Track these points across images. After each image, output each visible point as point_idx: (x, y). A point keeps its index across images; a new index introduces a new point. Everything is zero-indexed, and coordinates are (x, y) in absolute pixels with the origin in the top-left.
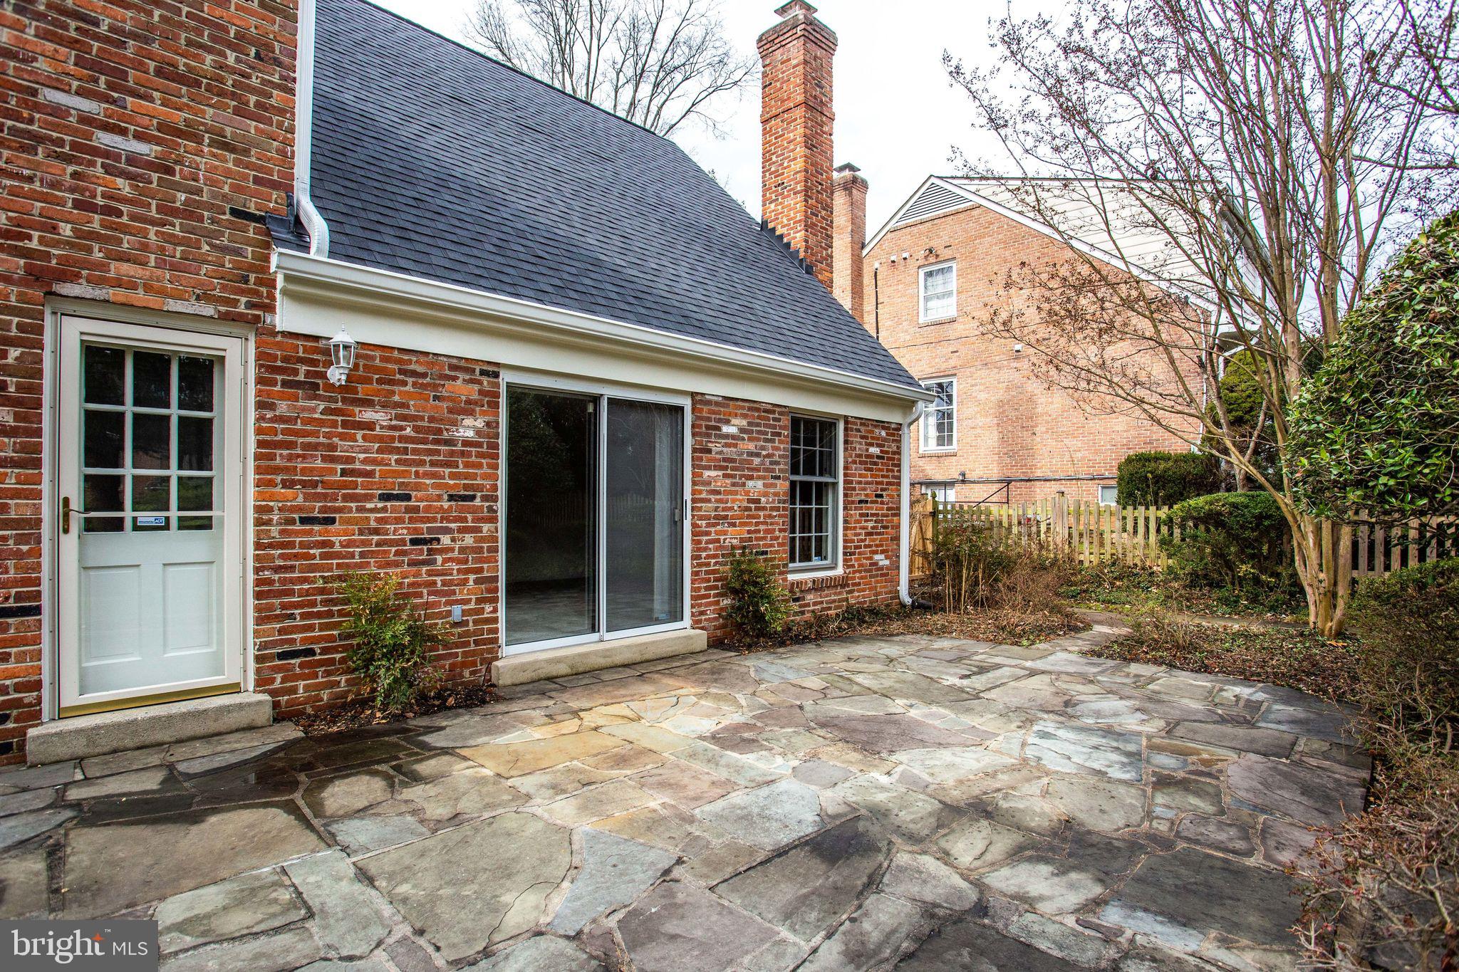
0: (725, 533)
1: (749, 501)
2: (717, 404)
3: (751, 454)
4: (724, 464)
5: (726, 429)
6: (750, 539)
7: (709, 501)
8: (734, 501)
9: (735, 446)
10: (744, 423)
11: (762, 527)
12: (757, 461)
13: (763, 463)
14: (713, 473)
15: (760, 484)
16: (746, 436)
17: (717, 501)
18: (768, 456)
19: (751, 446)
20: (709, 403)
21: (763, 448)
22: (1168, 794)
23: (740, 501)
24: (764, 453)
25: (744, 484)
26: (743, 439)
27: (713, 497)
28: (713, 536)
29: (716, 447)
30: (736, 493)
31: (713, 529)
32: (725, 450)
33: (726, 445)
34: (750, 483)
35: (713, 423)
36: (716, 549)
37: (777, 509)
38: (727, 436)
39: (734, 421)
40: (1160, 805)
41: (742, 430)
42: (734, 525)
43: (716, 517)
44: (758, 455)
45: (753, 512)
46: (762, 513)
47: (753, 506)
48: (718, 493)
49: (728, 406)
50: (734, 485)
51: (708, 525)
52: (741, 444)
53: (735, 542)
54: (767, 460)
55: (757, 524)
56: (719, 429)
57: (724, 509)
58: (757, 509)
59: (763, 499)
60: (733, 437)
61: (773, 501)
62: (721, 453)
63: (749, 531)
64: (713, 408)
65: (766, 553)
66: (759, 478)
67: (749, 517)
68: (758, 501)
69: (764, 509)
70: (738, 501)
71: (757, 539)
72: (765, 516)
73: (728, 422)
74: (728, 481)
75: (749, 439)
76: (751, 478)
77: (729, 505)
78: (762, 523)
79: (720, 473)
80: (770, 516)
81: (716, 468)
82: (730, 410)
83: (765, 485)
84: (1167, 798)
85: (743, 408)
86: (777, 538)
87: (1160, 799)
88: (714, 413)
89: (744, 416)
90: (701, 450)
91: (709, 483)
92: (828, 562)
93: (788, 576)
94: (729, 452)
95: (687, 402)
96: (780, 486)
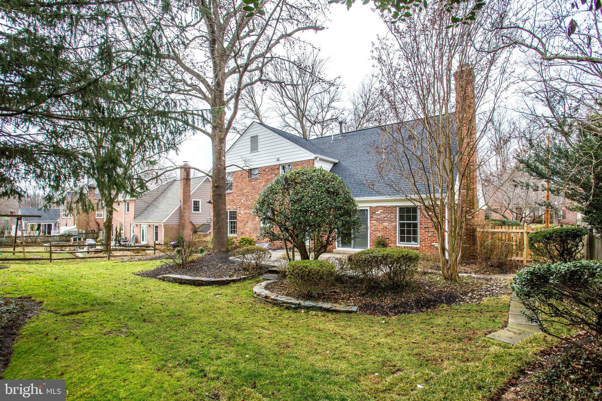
0: (377, 233)
1: (384, 227)
2: (375, 208)
4: (377, 220)
5: (377, 213)
6: (384, 235)
7: (373, 227)
10: (382, 211)
11: (388, 233)
12: (386, 219)
14: (374, 222)
15: (387, 224)
16: (382, 213)
18: (389, 217)
19: (384, 216)
20: (373, 208)
25: (382, 224)
28: (374, 234)
29: (375, 216)
30: (380, 225)
31: (374, 232)
34: (384, 223)
35: (373, 212)
36: (375, 236)
37: (393, 229)
39: (379, 211)
42: (380, 232)
43: (375, 230)
44: (386, 217)
45: (385, 229)
48: (376, 226)
52: (381, 215)
53: (380, 235)
54: (389, 219)
55: (386, 232)
56: (375, 212)
57: (377, 229)
60: (379, 214)
61: (391, 227)
63: (384, 233)
65: (389, 238)
66: (386, 222)
68: (387, 227)
69: (388, 229)
70: (381, 227)
71: (386, 235)
73: (377, 211)
74: (378, 223)
75: (384, 214)
80: (390, 230)
81: (375, 220)
82: (378, 208)
85: (381, 208)
86: (392, 236)
90: (371, 217)
92: (416, 243)
93: (398, 245)
94: (378, 217)
95: (368, 209)
96: (393, 224)
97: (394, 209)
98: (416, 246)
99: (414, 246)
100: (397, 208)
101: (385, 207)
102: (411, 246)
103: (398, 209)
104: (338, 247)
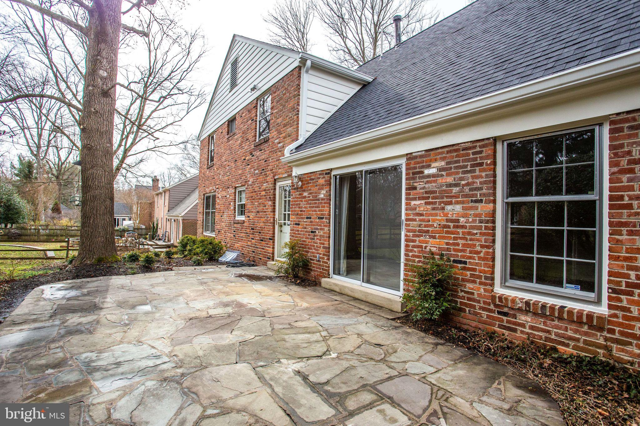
0: (427, 242)
1: (447, 220)
2: (421, 156)
3: (450, 185)
4: (427, 196)
5: (427, 172)
6: (448, 250)
7: (415, 220)
8: (434, 221)
9: (435, 181)
10: (443, 163)
11: (461, 242)
12: (455, 190)
13: (461, 191)
14: (417, 202)
15: (458, 208)
16: (444, 173)
17: (420, 220)
18: (468, 184)
19: (450, 180)
20: (416, 157)
21: (462, 179)
22: (57, 359)
23: (440, 220)
24: (463, 182)
25: (443, 209)
26: (442, 176)
27: (417, 218)
28: (417, 243)
29: (419, 185)
30: (436, 215)
31: (417, 239)
32: (427, 186)
33: (427, 182)
34: (449, 207)
35: (418, 170)
36: (419, 252)
37: (480, 228)
38: (429, 176)
39: (434, 165)
40: (59, 352)
41: (440, 169)
42: (434, 237)
43: (420, 231)
44: (456, 185)
45: (452, 229)
46: (460, 231)
47: (451, 224)
48: (421, 215)
49: (430, 155)
50: (434, 209)
51: (414, 236)
52: (440, 180)
53: (434, 249)
54: (467, 189)
55: (455, 238)
56: (422, 172)
57: (426, 226)
58: (457, 227)
59: (462, 219)
60: (434, 176)
61: (474, 221)
62: (424, 188)
63: (447, 244)
64: (418, 160)
65: (465, 263)
66: (457, 203)
67: (447, 232)
68: (458, 221)
69: (463, 227)
70: (439, 219)
71: (455, 250)
72: (463, 233)
73: (429, 166)
74: (429, 207)
75: (448, 175)
76: (450, 203)
77: (430, 223)
78: (461, 238)
79: (423, 202)
80: (469, 233)
81: (420, 199)
82: (432, 157)
83: (463, 208)
84: (57, 357)
85: (442, 153)
86: (478, 253)
87: (61, 355)
88: (418, 163)
89: (443, 159)
90: (411, 188)
91: (415, 209)
92: (592, 296)
93: (499, 290)
94: (431, 186)
95: (403, 162)
96: (484, 208)
97: (488, 151)
98: (588, 308)
99: (577, 306)
100: (499, 147)
101: (453, 148)
102: (559, 302)
103: (501, 151)
104: (337, 272)
